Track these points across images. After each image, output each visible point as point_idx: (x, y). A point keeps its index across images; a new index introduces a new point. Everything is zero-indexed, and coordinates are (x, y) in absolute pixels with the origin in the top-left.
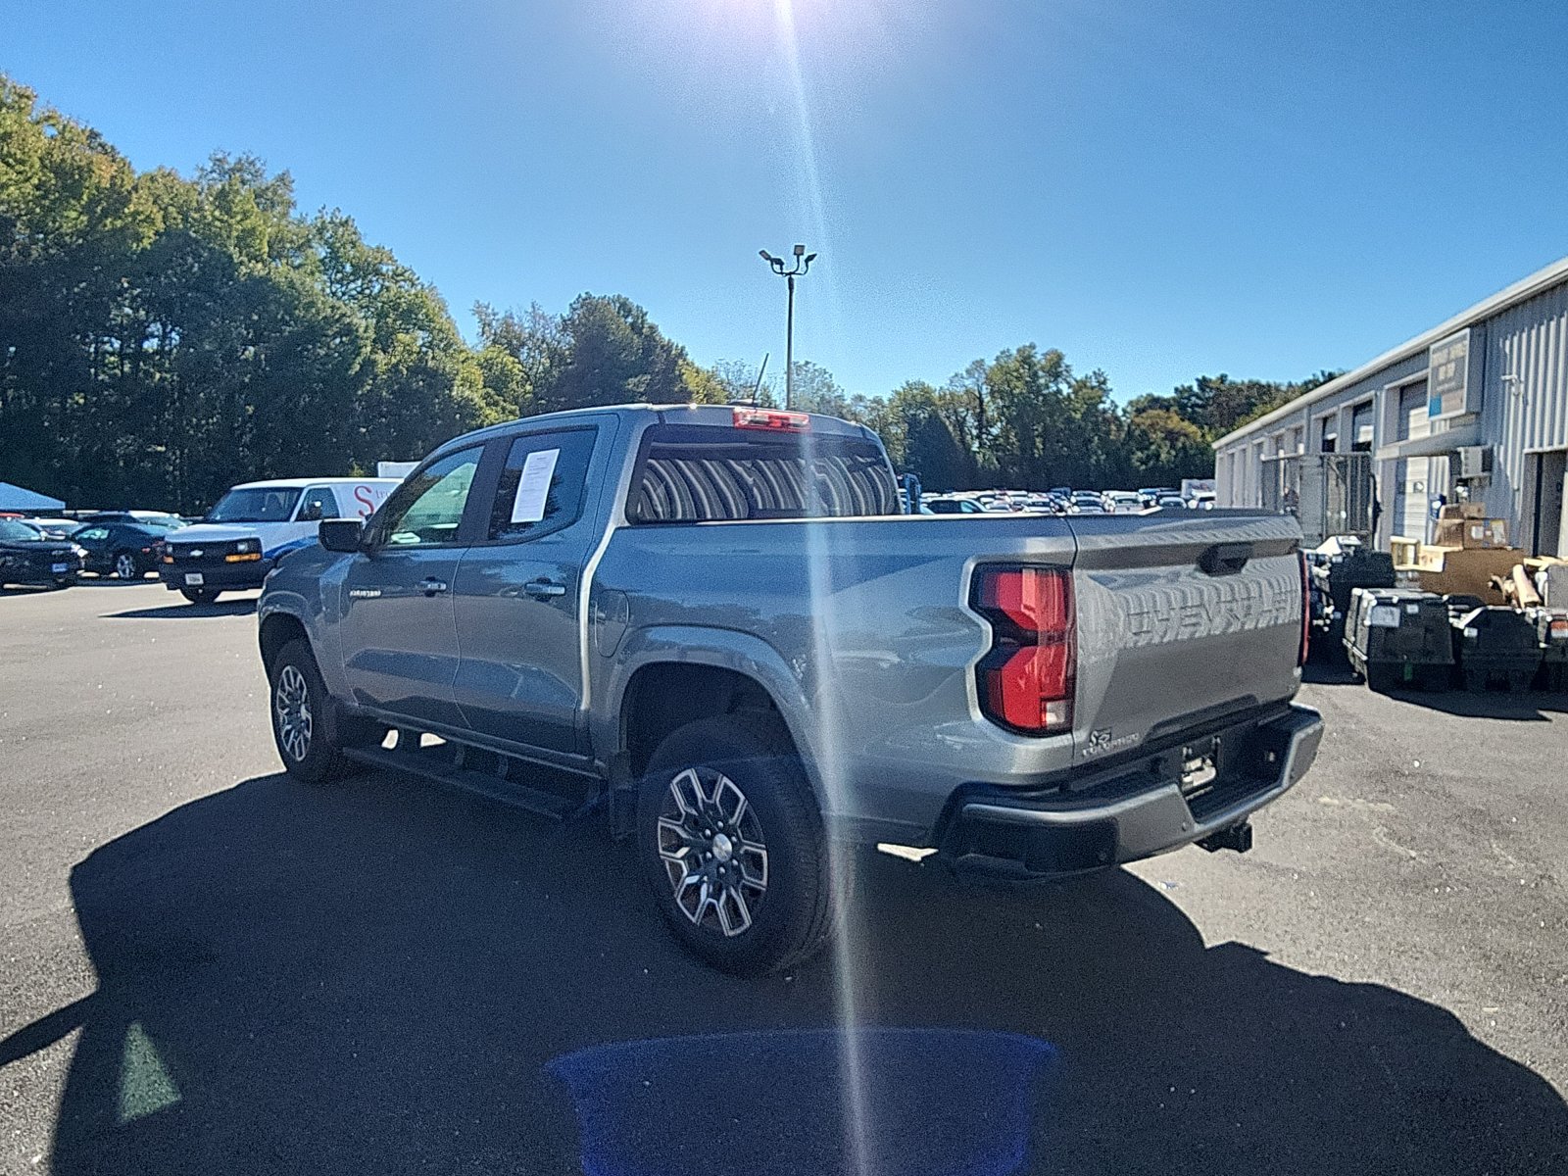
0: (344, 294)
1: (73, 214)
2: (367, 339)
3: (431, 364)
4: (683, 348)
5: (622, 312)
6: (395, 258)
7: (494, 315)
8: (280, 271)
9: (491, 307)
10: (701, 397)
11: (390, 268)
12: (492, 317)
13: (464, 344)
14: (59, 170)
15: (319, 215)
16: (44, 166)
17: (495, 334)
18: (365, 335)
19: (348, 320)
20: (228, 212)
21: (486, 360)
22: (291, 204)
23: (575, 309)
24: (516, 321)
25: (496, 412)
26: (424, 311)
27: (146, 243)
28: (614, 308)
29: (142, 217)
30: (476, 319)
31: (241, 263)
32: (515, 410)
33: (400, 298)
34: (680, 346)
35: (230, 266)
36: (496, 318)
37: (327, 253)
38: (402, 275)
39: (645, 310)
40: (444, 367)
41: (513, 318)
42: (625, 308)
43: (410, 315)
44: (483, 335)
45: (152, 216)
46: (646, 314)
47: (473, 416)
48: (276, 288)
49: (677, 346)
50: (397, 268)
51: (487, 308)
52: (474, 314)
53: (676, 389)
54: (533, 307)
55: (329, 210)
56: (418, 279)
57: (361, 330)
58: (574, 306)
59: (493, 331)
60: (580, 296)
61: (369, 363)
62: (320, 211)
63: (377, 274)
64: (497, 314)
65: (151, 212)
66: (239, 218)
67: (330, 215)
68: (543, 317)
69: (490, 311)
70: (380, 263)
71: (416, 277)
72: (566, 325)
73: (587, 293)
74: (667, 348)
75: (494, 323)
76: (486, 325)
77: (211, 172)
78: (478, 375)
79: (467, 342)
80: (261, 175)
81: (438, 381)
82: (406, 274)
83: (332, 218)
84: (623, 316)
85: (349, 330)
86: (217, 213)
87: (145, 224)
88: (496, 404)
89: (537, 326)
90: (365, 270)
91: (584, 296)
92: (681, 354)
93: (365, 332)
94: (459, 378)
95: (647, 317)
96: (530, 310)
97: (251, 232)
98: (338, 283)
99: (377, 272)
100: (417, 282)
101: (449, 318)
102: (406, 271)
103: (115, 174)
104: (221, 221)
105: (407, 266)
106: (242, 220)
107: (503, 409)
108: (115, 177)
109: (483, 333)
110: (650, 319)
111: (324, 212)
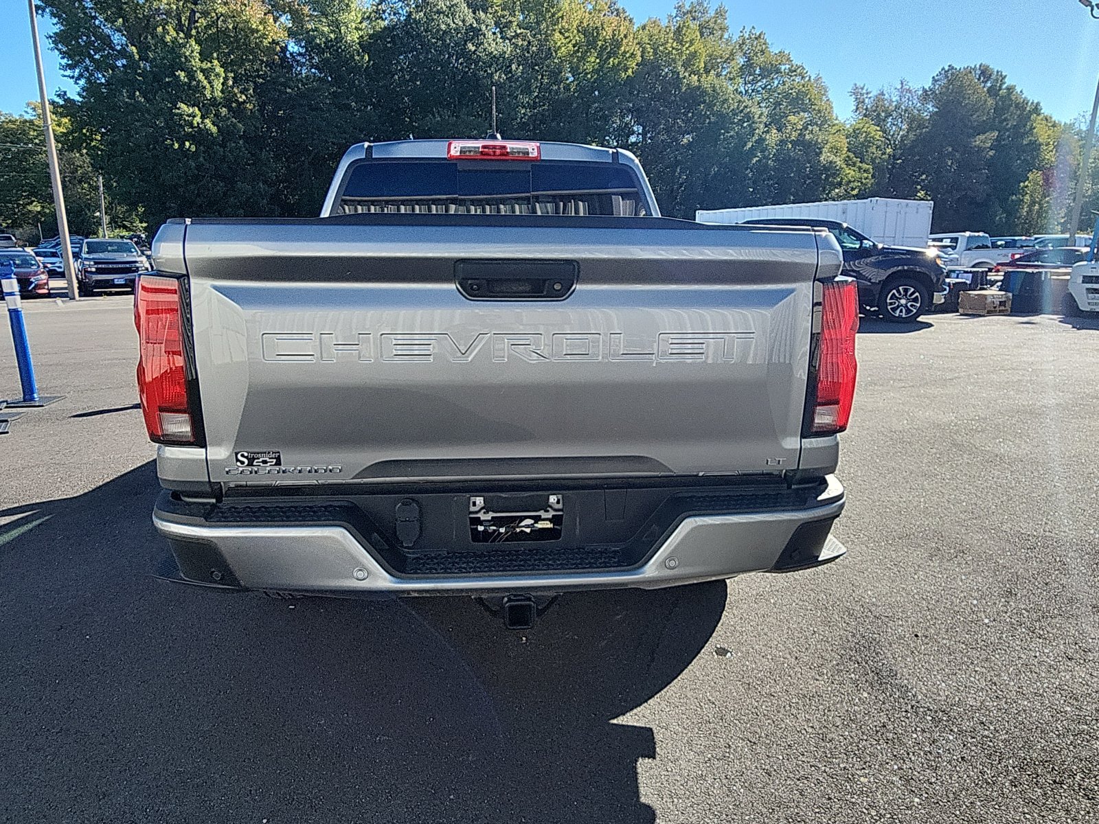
0: (753, 91)
1: (593, 60)
2: (760, 122)
3: (807, 137)
4: (1038, 104)
5: (982, 78)
6: (791, 59)
7: (867, 93)
8: (709, 81)
9: (865, 88)
10: (1050, 149)
11: (788, 66)
12: (865, 96)
13: (836, 120)
14: (585, 32)
15: (742, 34)
16: (578, 31)
17: (866, 109)
18: (759, 120)
19: (748, 110)
20: (681, 42)
21: (854, 131)
22: (723, 29)
23: (936, 81)
24: (887, 96)
25: (854, 171)
26: (809, 96)
27: (630, 72)
28: (974, 77)
29: (628, 55)
30: (853, 97)
31: (684, 78)
32: (869, 169)
33: (792, 89)
34: (1035, 102)
35: (677, 80)
36: (869, 96)
37: (744, 62)
38: (795, 71)
39: (1004, 74)
40: (817, 139)
41: (884, 95)
42: (985, 73)
43: (798, 101)
44: (856, 112)
45: (635, 53)
46: (1005, 76)
47: (835, 175)
48: (704, 93)
49: (1032, 103)
50: (792, 66)
51: (862, 89)
52: (851, 95)
53: (1025, 142)
54: (902, 84)
55: (747, 30)
56: (807, 72)
57: (756, 116)
58: (936, 78)
59: (865, 107)
60: (943, 69)
61: (761, 140)
62: (741, 32)
63: (777, 73)
64: (870, 92)
65: (634, 50)
66: (687, 45)
67: (748, 33)
68: (909, 91)
69: (864, 91)
70: (780, 64)
71: (805, 72)
72: (926, 95)
73: (949, 66)
74: (1021, 106)
75: (867, 100)
76: (860, 102)
77: (675, 17)
78: (843, 143)
79: (839, 118)
80: (707, 12)
81: (812, 149)
82: (798, 71)
83: (749, 35)
84: (983, 82)
85: (749, 117)
86: (675, 44)
87: (631, 59)
88: (854, 164)
89: (903, 100)
90: (770, 70)
91: (947, 68)
92: (1036, 109)
93: (759, 118)
94: (827, 146)
95: (1006, 80)
96: (899, 87)
97: (694, 55)
98: (750, 83)
99: (778, 71)
100: (805, 75)
101: (828, 100)
102: (799, 68)
103: (615, 28)
104: (677, 50)
105: (799, 64)
106: (689, 47)
107: (860, 168)
108: (615, 30)
109: (857, 109)
110: (1008, 82)
111: (744, 31)
